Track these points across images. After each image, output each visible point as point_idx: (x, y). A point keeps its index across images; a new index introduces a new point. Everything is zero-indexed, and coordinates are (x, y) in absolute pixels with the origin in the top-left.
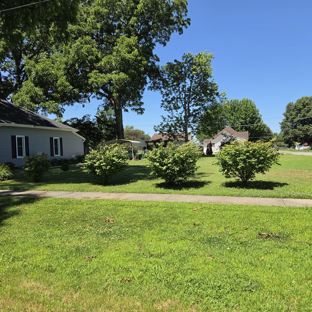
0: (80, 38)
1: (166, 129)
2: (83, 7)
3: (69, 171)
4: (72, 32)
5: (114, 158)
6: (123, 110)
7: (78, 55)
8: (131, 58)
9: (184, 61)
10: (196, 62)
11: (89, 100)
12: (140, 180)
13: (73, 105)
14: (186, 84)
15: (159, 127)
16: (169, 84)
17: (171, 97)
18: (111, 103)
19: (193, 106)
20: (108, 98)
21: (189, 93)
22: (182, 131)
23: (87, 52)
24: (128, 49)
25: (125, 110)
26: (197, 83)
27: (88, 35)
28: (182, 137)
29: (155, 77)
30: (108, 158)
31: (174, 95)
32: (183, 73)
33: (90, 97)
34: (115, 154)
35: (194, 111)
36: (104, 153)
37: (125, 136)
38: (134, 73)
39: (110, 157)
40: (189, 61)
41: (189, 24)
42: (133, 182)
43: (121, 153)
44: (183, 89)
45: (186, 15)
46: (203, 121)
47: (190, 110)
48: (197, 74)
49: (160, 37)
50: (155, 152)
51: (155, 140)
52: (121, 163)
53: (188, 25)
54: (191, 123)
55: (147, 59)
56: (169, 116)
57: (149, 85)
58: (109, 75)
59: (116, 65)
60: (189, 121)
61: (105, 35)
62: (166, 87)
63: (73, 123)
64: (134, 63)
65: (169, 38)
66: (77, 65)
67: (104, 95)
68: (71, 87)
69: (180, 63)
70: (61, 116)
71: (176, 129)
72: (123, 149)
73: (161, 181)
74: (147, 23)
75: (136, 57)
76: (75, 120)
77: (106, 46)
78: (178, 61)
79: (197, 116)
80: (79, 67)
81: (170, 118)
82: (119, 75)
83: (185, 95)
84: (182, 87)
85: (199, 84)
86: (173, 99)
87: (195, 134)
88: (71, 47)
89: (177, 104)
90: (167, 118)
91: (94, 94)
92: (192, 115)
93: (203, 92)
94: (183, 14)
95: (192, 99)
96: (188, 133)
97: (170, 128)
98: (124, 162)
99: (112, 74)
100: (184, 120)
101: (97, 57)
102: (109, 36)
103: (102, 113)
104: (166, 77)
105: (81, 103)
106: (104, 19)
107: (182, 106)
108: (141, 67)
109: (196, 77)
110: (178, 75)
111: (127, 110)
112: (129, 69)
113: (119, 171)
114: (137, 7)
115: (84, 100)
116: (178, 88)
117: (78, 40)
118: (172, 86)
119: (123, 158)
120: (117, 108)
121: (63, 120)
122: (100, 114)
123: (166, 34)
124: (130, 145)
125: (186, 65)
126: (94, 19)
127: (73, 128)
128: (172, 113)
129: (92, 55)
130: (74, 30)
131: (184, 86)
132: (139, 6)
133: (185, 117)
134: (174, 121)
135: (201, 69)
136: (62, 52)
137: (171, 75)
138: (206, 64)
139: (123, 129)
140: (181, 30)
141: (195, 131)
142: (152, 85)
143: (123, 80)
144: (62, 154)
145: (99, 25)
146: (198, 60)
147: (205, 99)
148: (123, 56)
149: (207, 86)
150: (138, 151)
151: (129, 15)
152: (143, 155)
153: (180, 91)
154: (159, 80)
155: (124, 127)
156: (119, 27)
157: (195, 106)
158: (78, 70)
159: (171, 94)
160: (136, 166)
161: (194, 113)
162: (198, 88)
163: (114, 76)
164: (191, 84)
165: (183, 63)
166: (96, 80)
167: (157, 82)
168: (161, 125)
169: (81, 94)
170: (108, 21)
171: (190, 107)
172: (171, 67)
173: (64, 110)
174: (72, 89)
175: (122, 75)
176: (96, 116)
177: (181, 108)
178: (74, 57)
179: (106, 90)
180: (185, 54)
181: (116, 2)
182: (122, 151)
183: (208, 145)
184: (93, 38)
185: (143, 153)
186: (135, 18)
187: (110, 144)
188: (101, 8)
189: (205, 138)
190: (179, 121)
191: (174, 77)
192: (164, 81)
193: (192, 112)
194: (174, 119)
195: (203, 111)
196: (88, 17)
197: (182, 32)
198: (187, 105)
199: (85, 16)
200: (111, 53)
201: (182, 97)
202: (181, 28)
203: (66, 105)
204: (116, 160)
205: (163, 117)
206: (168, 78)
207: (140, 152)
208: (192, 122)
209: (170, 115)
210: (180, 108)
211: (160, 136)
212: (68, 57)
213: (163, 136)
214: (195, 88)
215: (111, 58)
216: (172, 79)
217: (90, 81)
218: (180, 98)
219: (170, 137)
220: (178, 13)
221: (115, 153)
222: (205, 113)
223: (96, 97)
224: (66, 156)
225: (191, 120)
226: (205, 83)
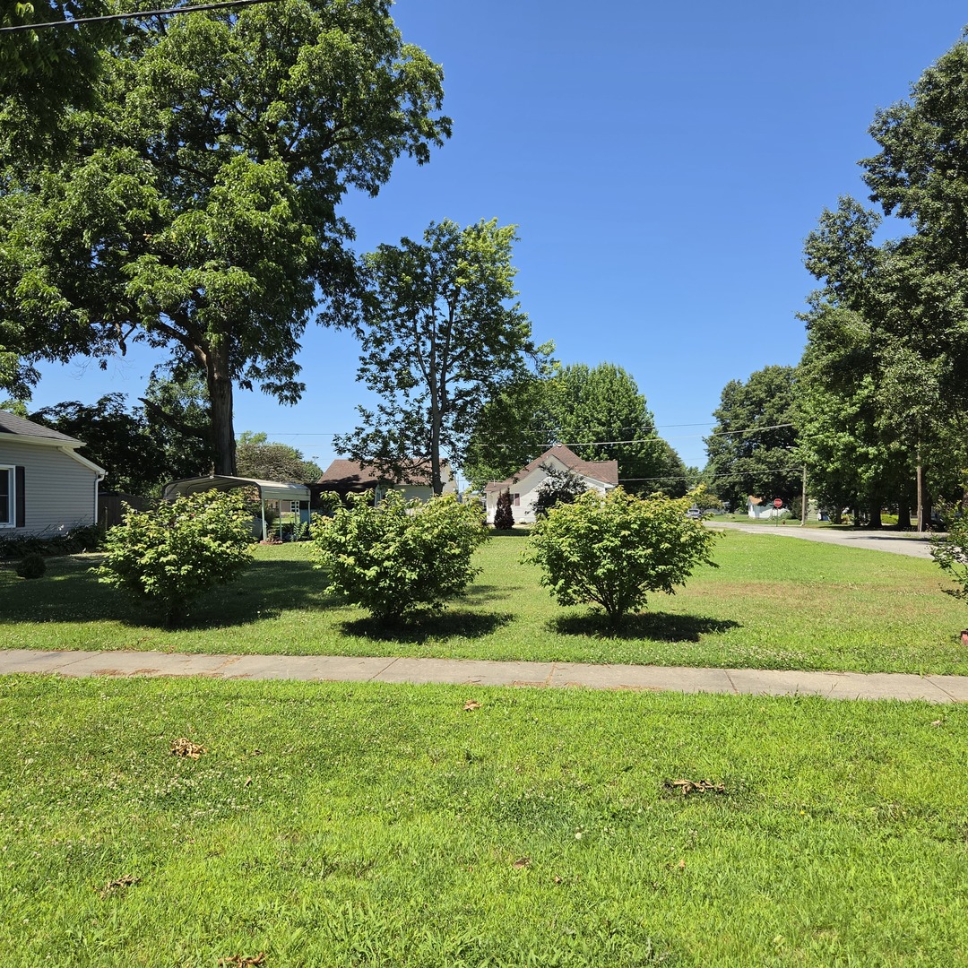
0: (98, 153)
1: (373, 447)
2: (115, 57)
3: (45, 579)
4: (74, 130)
5: (206, 540)
6: (235, 383)
7: (93, 205)
8: (268, 225)
9: (430, 246)
10: (466, 248)
11: (123, 347)
12: (290, 610)
13: (67, 361)
14: (435, 311)
15: (349, 439)
16: (385, 311)
17: (390, 348)
18: (197, 358)
19: (457, 380)
20: (188, 342)
21: (445, 341)
22: (421, 454)
23: (122, 197)
24: (259, 198)
25: (241, 385)
26: (469, 313)
27: (128, 143)
28: (423, 472)
29: (342, 287)
30: (184, 538)
31: (397, 343)
32: (427, 279)
33: (126, 336)
34: (210, 527)
35: (461, 394)
36: (171, 523)
37: (238, 465)
38: (274, 270)
39: (193, 536)
40: (446, 247)
41: (449, 134)
42: (267, 618)
43: (231, 521)
44: (425, 327)
45: (439, 106)
46: (485, 426)
47: (448, 392)
48: (471, 287)
49: (359, 168)
50: (342, 521)
51: (336, 481)
52: (228, 554)
53: (443, 137)
54: (450, 432)
55: (318, 229)
56: (382, 409)
57: (321, 309)
58: (193, 273)
59: (216, 242)
60: (445, 424)
61: (183, 149)
62: (373, 317)
63: (64, 420)
64: (277, 241)
65: (386, 174)
66: (86, 235)
67: (175, 334)
68: (65, 302)
69: (420, 248)
70: (24, 394)
71: (402, 448)
72: (237, 510)
73: (358, 613)
74: (317, 122)
75: (285, 222)
76: (70, 409)
77: (188, 182)
78: (412, 241)
79: (469, 410)
80: (94, 240)
81: (387, 413)
82: (226, 273)
83: (434, 345)
84: (424, 320)
85: (476, 316)
86: (396, 356)
87: (461, 465)
88: (68, 177)
89: (409, 373)
90: (377, 412)
91: (141, 329)
92: (454, 407)
93: (485, 341)
94: (430, 104)
95: (454, 359)
96: (441, 461)
97: (386, 444)
98: (239, 553)
99: (204, 270)
100: (428, 422)
101: (154, 213)
102: (197, 153)
103: (165, 389)
104: (374, 288)
105: (97, 356)
106: (182, 98)
107: (422, 379)
108: (299, 253)
109: (466, 292)
110: (413, 283)
111: (249, 385)
112: (257, 257)
113: (221, 582)
114: (290, 73)
115: (108, 345)
116: (410, 324)
117: (93, 157)
118: (394, 317)
119: (236, 541)
120: (216, 376)
121: (32, 407)
122: (159, 394)
123: (378, 161)
124: (256, 493)
125: (435, 256)
126: (150, 95)
127: (64, 436)
128: (391, 398)
129: (141, 206)
130: (82, 125)
131: (430, 319)
132: (295, 71)
133: (430, 411)
134: (397, 422)
135: (482, 270)
136: (36, 189)
137: (390, 283)
138: (497, 256)
139: (233, 443)
140: (422, 152)
141: (462, 457)
142: (332, 310)
143: (241, 289)
144: (21, 521)
145: (164, 117)
146: (472, 244)
147: (492, 362)
148: (241, 216)
149: (499, 322)
150: (282, 513)
151: (264, 94)
152: (296, 528)
153: (417, 333)
154: (353, 295)
155: (237, 438)
156: (231, 128)
157: (461, 380)
158: (89, 251)
159: (390, 341)
160: (275, 562)
161: (460, 402)
162: (471, 326)
163: (210, 277)
164: (451, 314)
165: (427, 249)
166: (150, 287)
167: (347, 301)
168: (358, 434)
169: (97, 326)
170: (194, 108)
171: (448, 381)
172: (390, 260)
173: (39, 376)
174: (68, 311)
175: (237, 275)
176: (145, 398)
177: (421, 383)
178: (77, 209)
179: (180, 319)
180: (432, 224)
181: (222, 53)
182: (235, 517)
183: (499, 500)
184: (145, 155)
185: (299, 522)
186: (282, 105)
187: (195, 493)
188: (172, 65)
189: (490, 478)
190: (413, 423)
191: (399, 290)
192: (369, 300)
193: (453, 397)
194: (399, 417)
195: (486, 396)
196: (129, 90)
197: (427, 158)
198: (438, 376)
199: (120, 85)
200: (203, 207)
201: (424, 352)
202: (424, 146)
203: (44, 361)
204: (212, 544)
205: (364, 411)
206: (380, 292)
207: (287, 518)
208: (452, 429)
209: (386, 404)
210: (416, 383)
211: (353, 469)
212: (56, 206)
213: (362, 467)
214: (464, 327)
215: (201, 221)
216: (394, 296)
217: (130, 287)
218: (415, 353)
219: (384, 472)
220: (415, 103)
221: (210, 524)
222: (491, 402)
223: (147, 339)
224: (34, 527)
225: (451, 421)
226: (493, 312)
